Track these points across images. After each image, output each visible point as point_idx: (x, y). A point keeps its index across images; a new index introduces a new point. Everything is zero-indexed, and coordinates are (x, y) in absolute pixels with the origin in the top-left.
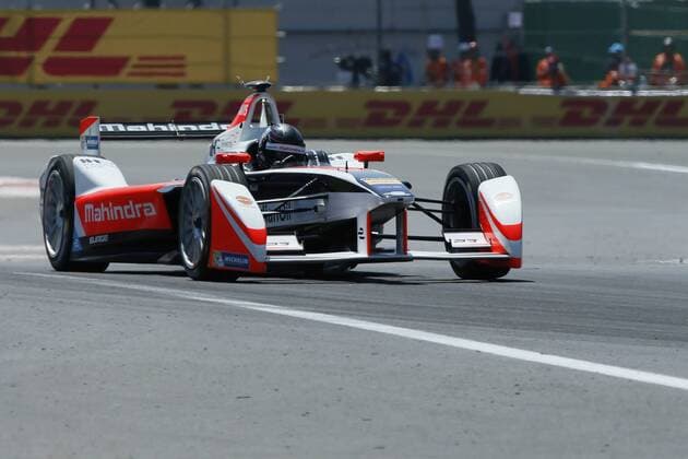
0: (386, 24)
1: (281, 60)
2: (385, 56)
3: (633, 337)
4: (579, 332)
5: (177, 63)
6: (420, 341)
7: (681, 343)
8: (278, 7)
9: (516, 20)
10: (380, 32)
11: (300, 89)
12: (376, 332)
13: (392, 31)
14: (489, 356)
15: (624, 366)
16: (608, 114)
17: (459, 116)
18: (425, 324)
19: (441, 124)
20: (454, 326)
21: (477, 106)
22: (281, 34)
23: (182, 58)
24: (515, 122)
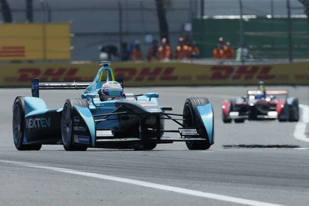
0: (124, 30)
1: (72, 48)
2: (124, 46)
3: (248, 184)
4: (222, 181)
5: (21, 51)
6: (143, 187)
7: (271, 186)
8: (71, 22)
9: (188, 27)
10: (121, 34)
11: (82, 62)
12: (121, 182)
13: (127, 33)
14: (177, 194)
15: (244, 198)
16: (234, 73)
17: (160, 75)
18: (145, 178)
19: (151, 79)
20: (160, 179)
21: (169, 70)
22: (72, 35)
23: (23, 48)
24: (188, 78)
